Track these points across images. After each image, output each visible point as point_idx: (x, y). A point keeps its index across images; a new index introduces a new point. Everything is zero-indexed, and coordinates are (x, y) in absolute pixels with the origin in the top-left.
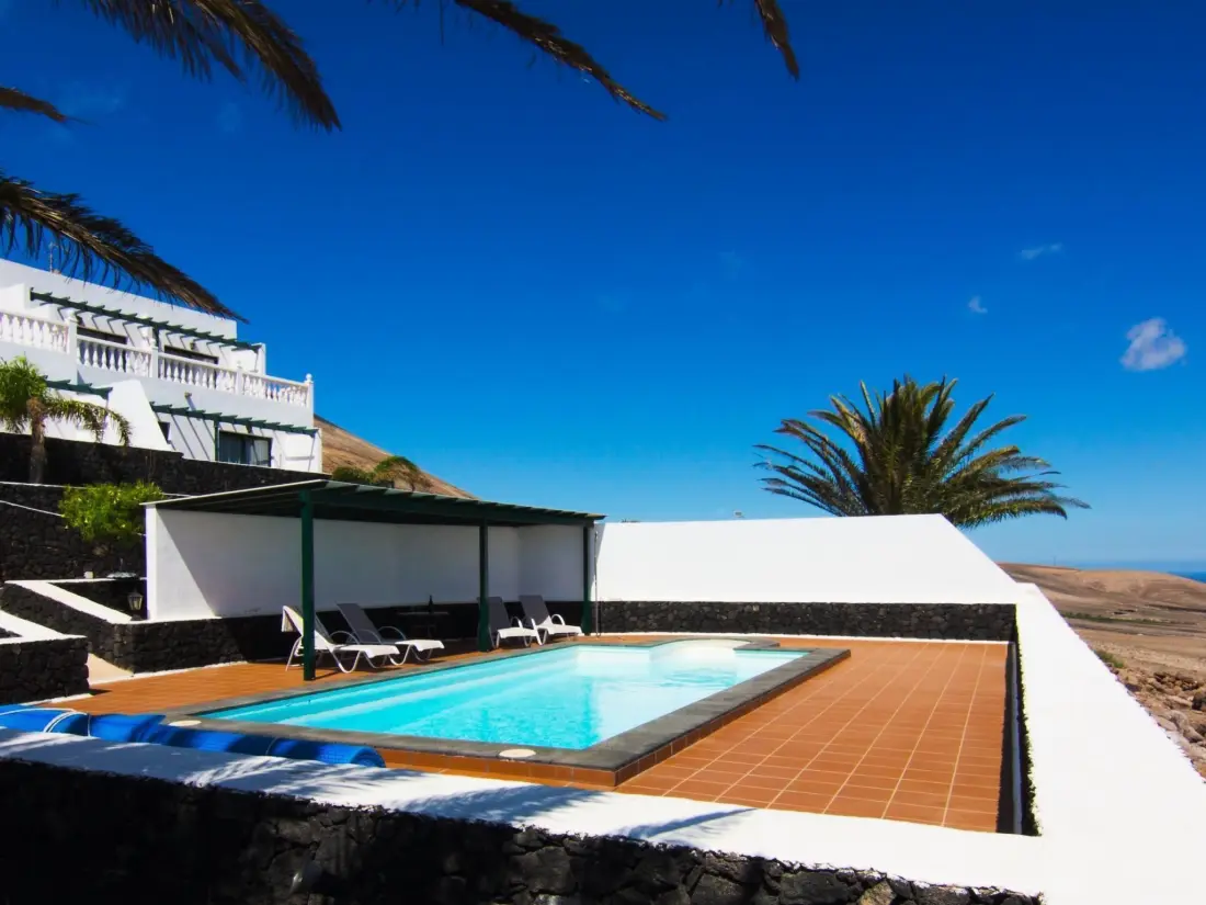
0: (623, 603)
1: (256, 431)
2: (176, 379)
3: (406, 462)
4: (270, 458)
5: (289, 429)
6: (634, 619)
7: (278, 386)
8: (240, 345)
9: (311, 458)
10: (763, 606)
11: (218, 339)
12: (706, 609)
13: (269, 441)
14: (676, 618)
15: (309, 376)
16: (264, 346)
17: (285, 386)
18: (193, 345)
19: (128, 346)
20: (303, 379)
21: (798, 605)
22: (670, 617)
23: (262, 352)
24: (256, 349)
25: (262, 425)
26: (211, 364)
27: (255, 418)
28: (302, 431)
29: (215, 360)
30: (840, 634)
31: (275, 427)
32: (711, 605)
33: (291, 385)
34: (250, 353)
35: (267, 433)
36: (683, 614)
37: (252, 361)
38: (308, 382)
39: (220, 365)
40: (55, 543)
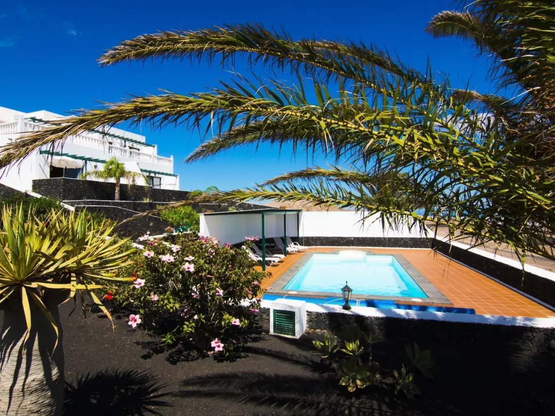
0: (309, 237)
1: (157, 175)
2: (122, 156)
3: (216, 188)
4: (160, 184)
5: (167, 174)
6: (312, 242)
7: (160, 159)
8: (147, 145)
9: (175, 184)
10: (354, 238)
11: (140, 143)
12: (336, 239)
13: (160, 178)
14: (326, 242)
15: (172, 156)
16: (156, 146)
17: (163, 159)
18: (133, 145)
19: (113, 145)
20: (170, 157)
21: (366, 238)
22: (324, 241)
23: (156, 147)
24: (154, 147)
25: (159, 173)
26: (137, 151)
27: (157, 171)
28: (170, 175)
29: (139, 150)
30: (379, 246)
31: (163, 174)
32: (338, 238)
33: (165, 159)
34: (152, 148)
35: (160, 176)
36: (329, 241)
37: (152, 151)
38: (172, 158)
39: (140, 152)
40: (140, 223)
